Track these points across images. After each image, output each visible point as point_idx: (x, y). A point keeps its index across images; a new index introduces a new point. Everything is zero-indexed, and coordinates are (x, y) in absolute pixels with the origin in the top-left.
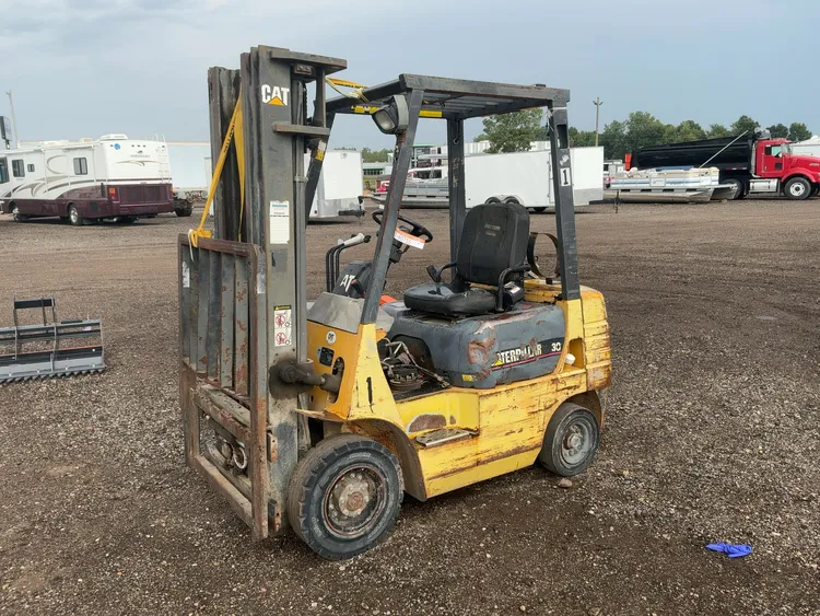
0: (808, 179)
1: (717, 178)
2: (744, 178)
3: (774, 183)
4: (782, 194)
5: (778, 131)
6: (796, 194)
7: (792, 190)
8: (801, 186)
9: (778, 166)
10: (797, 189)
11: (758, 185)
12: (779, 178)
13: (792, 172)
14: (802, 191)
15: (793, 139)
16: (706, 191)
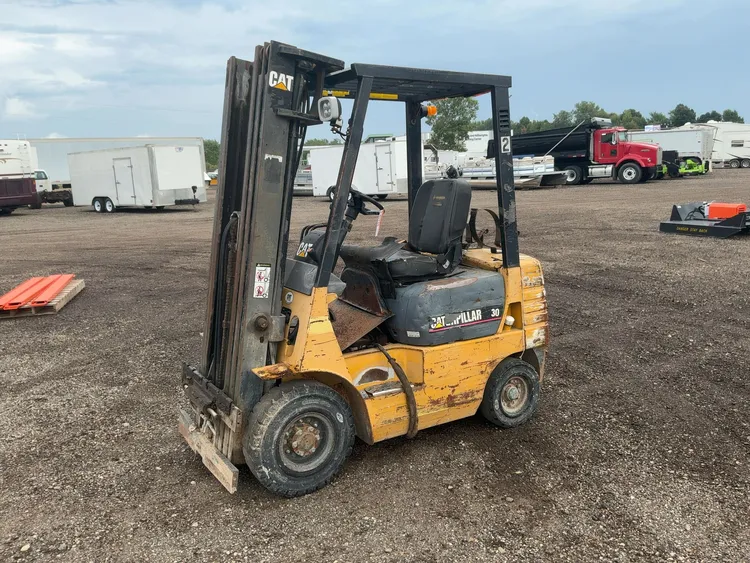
0: (639, 165)
1: (553, 165)
2: (583, 164)
3: (609, 168)
4: (617, 178)
5: (617, 121)
6: (628, 178)
7: (625, 175)
8: (633, 171)
9: (613, 153)
10: (629, 174)
11: (595, 171)
12: (614, 164)
13: (626, 157)
14: (633, 176)
15: (629, 128)
16: (537, 177)
